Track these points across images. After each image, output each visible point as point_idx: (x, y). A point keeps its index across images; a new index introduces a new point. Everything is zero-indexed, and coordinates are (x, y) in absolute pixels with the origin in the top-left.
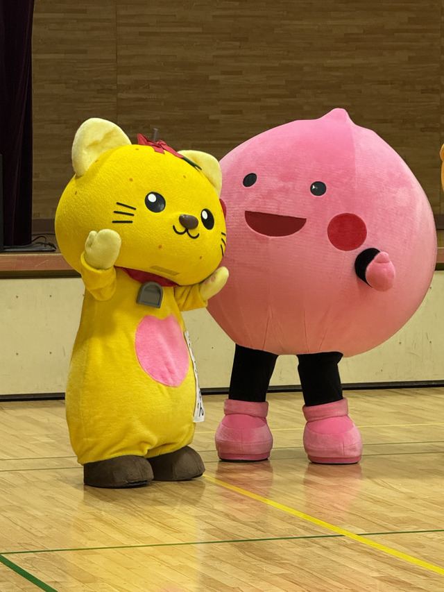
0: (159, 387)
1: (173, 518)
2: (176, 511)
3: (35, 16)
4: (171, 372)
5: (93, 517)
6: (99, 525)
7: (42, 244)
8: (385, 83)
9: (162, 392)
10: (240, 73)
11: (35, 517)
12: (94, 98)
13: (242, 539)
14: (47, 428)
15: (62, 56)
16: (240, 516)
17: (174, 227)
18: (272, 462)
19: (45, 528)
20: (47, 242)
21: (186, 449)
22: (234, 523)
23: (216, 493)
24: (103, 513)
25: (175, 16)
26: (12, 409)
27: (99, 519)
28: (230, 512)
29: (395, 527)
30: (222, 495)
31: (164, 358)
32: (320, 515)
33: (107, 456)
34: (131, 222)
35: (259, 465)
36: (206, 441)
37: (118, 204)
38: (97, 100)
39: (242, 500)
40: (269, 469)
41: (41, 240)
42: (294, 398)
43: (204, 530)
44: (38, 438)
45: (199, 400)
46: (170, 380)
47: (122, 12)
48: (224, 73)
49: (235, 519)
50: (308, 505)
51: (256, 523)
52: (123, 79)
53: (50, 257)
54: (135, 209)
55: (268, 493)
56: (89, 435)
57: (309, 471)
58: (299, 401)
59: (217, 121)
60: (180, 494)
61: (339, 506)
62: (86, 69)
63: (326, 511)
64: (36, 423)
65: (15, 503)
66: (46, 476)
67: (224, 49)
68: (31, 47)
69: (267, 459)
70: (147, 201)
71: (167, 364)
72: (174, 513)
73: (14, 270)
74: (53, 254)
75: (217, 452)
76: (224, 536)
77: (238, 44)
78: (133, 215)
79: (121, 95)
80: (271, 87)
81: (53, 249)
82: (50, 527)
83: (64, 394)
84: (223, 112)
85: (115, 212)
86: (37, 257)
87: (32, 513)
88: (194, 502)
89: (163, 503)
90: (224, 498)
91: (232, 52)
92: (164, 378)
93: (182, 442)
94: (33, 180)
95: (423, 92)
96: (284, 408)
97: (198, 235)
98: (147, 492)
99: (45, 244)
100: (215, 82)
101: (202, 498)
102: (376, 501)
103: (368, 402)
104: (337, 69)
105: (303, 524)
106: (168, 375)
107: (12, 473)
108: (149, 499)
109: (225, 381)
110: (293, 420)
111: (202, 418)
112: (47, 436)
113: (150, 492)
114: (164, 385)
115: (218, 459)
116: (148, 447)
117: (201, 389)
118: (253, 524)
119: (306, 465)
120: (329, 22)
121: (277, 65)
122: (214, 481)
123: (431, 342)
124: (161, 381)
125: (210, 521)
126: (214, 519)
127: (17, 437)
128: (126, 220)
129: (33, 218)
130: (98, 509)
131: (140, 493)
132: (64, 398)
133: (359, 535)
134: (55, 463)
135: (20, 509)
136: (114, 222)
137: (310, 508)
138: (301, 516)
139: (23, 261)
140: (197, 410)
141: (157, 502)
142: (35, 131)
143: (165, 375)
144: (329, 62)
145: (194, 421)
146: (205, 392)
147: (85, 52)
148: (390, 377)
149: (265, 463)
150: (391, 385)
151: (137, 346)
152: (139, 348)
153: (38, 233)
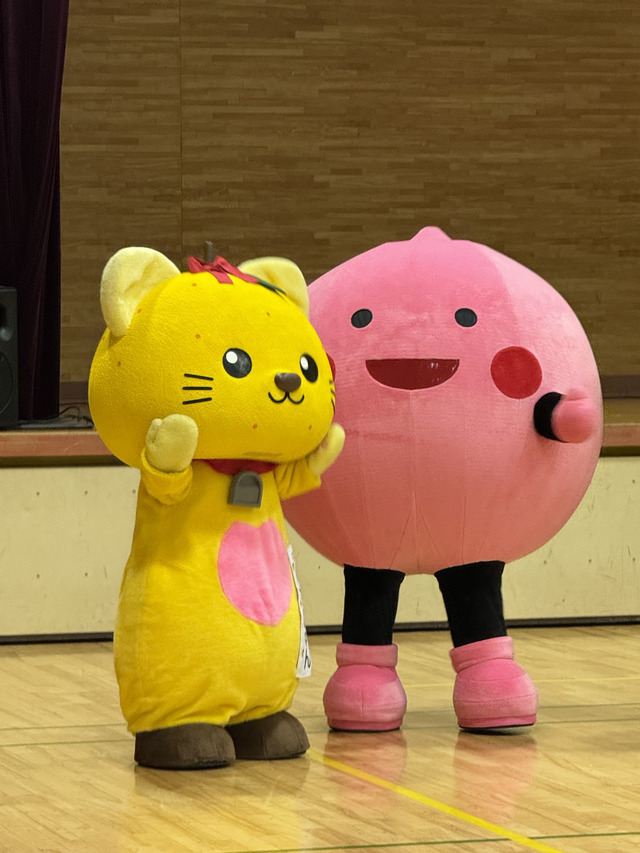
0: (251, 626)
1: (264, 813)
2: (267, 803)
3: (64, 90)
4: (267, 604)
5: (148, 812)
6: (155, 823)
7: (74, 417)
8: (566, 186)
9: (254, 633)
10: (358, 172)
11: (64, 813)
12: (150, 207)
13: (362, 844)
14: (81, 683)
15: (103, 148)
16: (359, 811)
17: (269, 394)
18: (405, 734)
19: (80, 828)
20: (81, 415)
21: (283, 715)
22: (353, 822)
23: (324, 778)
24: (162, 806)
25: (265, 90)
26: (29, 655)
27: (158, 815)
28: (345, 806)
29: (584, 827)
30: (333, 779)
31: (260, 583)
32: (474, 809)
33: (171, 723)
34: (210, 399)
35: (388, 736)
36: (309, 702)
37: (187, 375)
38: (153, 211)
39: (363, 787)
40: (401, 743)
41: (74, 412)
42: (438, 640)
43: (308, 831)
44: (68, 698)
45: (304, 645)
46: (266, 616)
47: (189, 85)
48: (335, 172)
49: (352, 815)
50: (459, 795)
51: (383, 821)
52: (190, 181)
53: (85, 436)
54: (211, 379)
55: (401, 777)
56: (148, 694)
57: (460, 746)
58: (444, 644)
59: (325, 242)
60: (274, 780)
61: (504, 798)
62: (139, 166)
63: (485, 804)
64: (66, 676)
65: (35, 792)
66: (82, 753)
67: (335, 137)
68: (58, 136)
69: (398, 729)
70: (226, 363)
71: (263, 592)
72: (264, 807)
73: (34, 454)
74: (89, 433)
75: (326, 718)
76: (336, 839)
77: (356, 130)
78: (210, 389)
79: (187, 204)
80: (403, 192)
81: (90, 424)
82: (86, 827)
83: (112, 634)
84: (335, 228)
85: (185, 388)
86: (67, 437)
87: (60, 807)
88: (292, 791)
89: (249, 793)
90: (336, 785)
91: (347, 142)
92: (257, 613)
93: (278, 705)
94: (62, 325)
95: (622, 199)
96: (422, 654)
97: (303, 397)
98: (224, 776)
99: (79, 419)
100: (324, 185)
101: (305, 784)
102: (556, 790)
103: (544, 646)
104: (498, 166)
105: (450, 822)
106: (263, 609)
107: (31, 749)
108: (228, 786)
109: (336, 616)
110: (436, 672)
111: (308, 672)
112: (82, 695)
113: (230, 776)
114: (256, 622)
115: (329, 728)
116: (231, 713)
117: (307, 628)
118: (378, 822)
119: (455, 737)
120: (488, 99)
121: (412, 160)
122: (321, 760)
123: (634, 560)
124: (254, 617)
125: (318, 819)
126: (322, 815)
127: (38, 696)
128: (202, 397)
129: (61, 380)
130: (155, 800)
131: (215, 777)
132: (111, 640)
133: (531, 838)
134: (93, 734)
135: (42, 801)
136: (185, 403)
137: (460, 798)
138: (448, 810)
139: (46, 443)
140: (302, 659)
141: (240, 790)
142: (65, 255)
143: (260, 609)
144: (486, 156)
145: (297, 676)
146: (312, 631)
147: (135, 142)
148: (576, 611)
149: (395, 734)
150: (577, 621)
151: (220, 566)
152: (225, 568)
153: (67, 402)
